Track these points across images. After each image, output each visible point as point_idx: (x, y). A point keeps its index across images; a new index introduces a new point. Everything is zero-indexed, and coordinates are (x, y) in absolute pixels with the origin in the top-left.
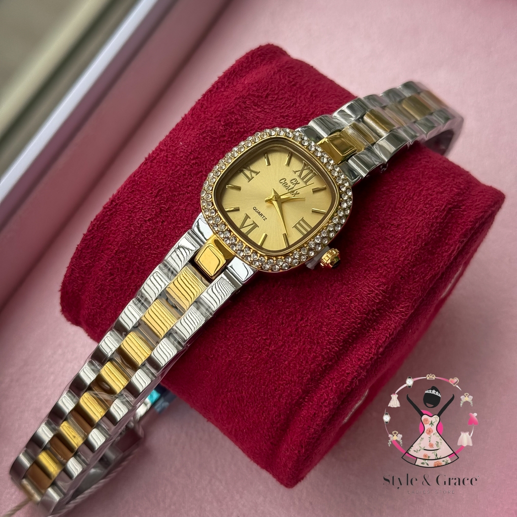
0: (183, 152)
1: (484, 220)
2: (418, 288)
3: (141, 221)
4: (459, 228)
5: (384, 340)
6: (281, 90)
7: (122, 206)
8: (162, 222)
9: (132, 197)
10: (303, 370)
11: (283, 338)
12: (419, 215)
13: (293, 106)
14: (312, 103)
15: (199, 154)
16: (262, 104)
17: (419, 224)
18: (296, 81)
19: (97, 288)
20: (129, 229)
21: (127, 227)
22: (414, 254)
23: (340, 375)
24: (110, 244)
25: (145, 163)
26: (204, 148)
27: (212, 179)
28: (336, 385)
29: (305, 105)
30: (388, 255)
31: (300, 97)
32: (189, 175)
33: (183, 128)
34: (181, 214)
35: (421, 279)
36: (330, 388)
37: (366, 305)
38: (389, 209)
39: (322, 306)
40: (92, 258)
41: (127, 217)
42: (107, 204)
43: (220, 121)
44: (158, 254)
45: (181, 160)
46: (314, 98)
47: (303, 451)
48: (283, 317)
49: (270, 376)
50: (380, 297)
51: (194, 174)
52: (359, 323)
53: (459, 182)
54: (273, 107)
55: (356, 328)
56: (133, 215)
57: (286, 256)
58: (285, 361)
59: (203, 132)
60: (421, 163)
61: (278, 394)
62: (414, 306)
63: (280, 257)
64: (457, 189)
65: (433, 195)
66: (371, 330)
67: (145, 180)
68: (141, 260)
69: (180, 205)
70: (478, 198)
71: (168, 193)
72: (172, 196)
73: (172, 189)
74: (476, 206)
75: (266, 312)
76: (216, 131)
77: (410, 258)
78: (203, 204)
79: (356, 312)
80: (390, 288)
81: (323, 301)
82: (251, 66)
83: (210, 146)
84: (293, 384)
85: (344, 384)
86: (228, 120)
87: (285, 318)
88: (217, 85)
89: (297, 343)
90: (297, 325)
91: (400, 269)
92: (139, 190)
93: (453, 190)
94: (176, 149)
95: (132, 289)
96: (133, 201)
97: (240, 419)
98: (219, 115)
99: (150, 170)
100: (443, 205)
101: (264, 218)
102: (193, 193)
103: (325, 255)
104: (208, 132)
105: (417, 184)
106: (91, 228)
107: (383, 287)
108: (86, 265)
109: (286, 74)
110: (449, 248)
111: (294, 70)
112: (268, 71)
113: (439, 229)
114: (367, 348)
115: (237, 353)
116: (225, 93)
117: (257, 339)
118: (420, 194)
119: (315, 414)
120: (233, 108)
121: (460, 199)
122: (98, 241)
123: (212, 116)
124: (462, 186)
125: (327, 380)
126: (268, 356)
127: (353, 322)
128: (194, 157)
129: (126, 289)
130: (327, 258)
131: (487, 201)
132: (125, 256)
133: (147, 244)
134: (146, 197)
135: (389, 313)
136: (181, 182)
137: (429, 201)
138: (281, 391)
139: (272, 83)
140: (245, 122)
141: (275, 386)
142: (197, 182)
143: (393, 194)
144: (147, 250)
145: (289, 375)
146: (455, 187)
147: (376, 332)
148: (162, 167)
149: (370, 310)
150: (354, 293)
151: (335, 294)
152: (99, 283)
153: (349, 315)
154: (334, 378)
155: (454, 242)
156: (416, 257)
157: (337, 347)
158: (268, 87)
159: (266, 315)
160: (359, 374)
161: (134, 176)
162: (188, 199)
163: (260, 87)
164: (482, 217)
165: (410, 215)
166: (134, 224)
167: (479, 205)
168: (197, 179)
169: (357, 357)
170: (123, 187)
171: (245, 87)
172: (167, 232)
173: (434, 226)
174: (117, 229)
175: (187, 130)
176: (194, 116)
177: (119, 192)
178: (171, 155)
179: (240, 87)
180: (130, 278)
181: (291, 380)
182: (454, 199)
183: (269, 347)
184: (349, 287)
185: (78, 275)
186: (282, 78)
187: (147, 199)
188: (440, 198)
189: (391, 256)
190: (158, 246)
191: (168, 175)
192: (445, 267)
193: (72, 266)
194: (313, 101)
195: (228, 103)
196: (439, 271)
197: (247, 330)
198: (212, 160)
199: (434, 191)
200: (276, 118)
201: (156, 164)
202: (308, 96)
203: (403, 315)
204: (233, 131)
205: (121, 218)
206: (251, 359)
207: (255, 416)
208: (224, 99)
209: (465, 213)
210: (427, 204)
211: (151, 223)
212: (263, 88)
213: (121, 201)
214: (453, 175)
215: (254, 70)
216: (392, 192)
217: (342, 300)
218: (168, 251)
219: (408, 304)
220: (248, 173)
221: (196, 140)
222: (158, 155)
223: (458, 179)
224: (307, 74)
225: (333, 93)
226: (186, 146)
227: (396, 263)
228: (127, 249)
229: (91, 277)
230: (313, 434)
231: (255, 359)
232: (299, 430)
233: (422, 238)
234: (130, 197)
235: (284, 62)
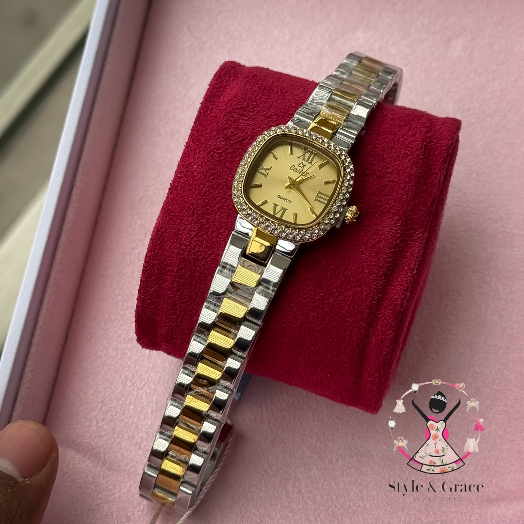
0: (200, 173)
1: (453, 145)
2: (425, 215)
3: (188, 239)
4: (438, 158)
5: (414, 264)
6: (257, 96)
7: (167, 232)
8: (206, 234)
9: (172, 223)
10: (362, 308)
11: (337, 290)
12: (404, 158)
13: (271, 106)
14: (285, 99)
15: (213, 170)
16: (247, 113)
17: (407, 165)
18: (264, 85)
19: (169, 306)
20: (181, 249)
21: (178, 248)
22: (412, 190)
23: (391, 302)
24: (169, 267)
25: (170, 193)
26: (215, 164)
27: (238, 184)
28: (391, 311)
29: (280, 102)
30: (393, 197)
31: (274, 97)
32: (212, 189)
33: (190, 154)
34: (218, 222)
35: (424, 207)
36: (387, 315)
37: (391, 241)
38: (379, 161)
39: (357, 254)
40: (157, 283)
41: (175, 240)
45: (201, 180)
46: (285, 94)
47: (383, 371)
49: (337, 323)
50: (399, 232)
51: (216, 187)
52: (391, 257)
53: (424, 122)
54: (257, 113)
55: (390, 262)
56: (180, 237)
57: (319, 224)
58: (344, 307)
59: (210, 151)
60: (388, 117)
61: (348, 335)
62: (427, 230)
63: (314, 227)
64: (424, 128)
65: (409, 139)
66: (402, 259)
67: (178, 206)
68: (200, 269)
69: (215, 215)
70: (443, 130)
71: (202, 209)
72: (206, 210)
73: (204, 205)
74: (444, 136)
75: (316, 274)
76: (219, 147)
77: (410, 194)
78: (238, 207)
80: (404, 222)
81: (357, 250)
82: (223, 85)
83: (219, 161)
84: (357, 322)
85: (396, 308)
86: (225, 135)
87: (332, 274)
88: (203, 110)
89: (349, 290)
90: (344, 275)
91: (406, 204)
92: (176, 216)
93: (421, 130)
94: (193, 173)
95: (200, 296)
96: (175, 226)
97: (323, 368)
98: (216, 134)
99: (178, 197)
100: (419, 144)
101: (289, 201)
102: (221, 203)
103: (347, 214)
104: (213, 151)
105: (393, 134)
106: (147, 260)
107: (398, 223)
108: (154, 291)
109: (254, 82)
110: (437, 176)
111: (258, 76)
112: (239, 84)
113: (424, 164)
114: (404, 274)
115: (305, 315)
116: (212, 114)
117: (316, 298)
118: (399, 142)
119: (382, 339)
120: (225, 124)
121: (430, 135)
122: (158, 268)
123: (210, 136)
124: (427, 125)
125: (382, 309)
126: (329, 308)
127: (386, 258)
128: (210, 173)
129: (195, 298)
130: (349, 215)
131: (450, 130)
132: (186, 271)
133: (200, 255)
134: (185, 218)
135: (410, 241)
136: (208, 197)
137: (407, 145)
138: (350, 331)
139: (247, 94)
140: (240, 132)
141: (343, 330)
143: (378, 149)
144: (202, 260)
145: (352, 316)
146: (422, 127)
147: (406, 260)
148: (187, 191)
149: (395, 244)
150: (379, 235)
151: (364, 241)
152: (170, 301)
153: (381, 253)
154: (387, 306)
155: (438, 170)
156: (415, 192)
157: (381, 281)
158: (245, 97)
159: (317, 277)
160: (406, 296)
161: (166, 206)
162: (219, 208)
163: (239, 100)
164: (452, 143)
165: (397, 160)
166: (184, 243)
167: (445, 135)
169: (399, 284)
170: (161, 217)
171: (227, 104)
172: (213, 240)
173: (419, 163)
174: (171, 253)
175: (194, 155)
176: (195, 142)
178: (190, 178)
179: (222, 106)
180: (195, 288)
181: (355, 320)
182: (425, 137)
183: (328, 300)
184: (373, 233)
185: (149, 302)
186: (252, 86)
187: (186, 220)
188: (415, 140)
189: (395, 198)
190: (209, 254)
191: (196, 195)
192: (439, 192)
194: (285, 96)
195: (219, 122)
196: (436, 197)
197: (306, 294)
199: (408, 136)
200: (262, 120)
201: (181, 190)
203: (421, 240)
204: (233, 142)
205: (171, 243)
206: (317, 315)
207: (335, 359)
208: (213, 119)
209: (438, 145)
210: (407, 147)
211: (197, 238)
212: (242, 100)
213: (164, 229)
214: (416, 118)
215: (227, 87)
216: (376, 148)
217: (372, 244)
218: (220, 255)
219: (422, 230)
220: (263, 171)
221: (206, 160)
222: (179, 182)
223: (421, 120)
224: (268, 76)
225: (297, 85)
226: (200, 168)
227: (401, 201)
228: (185, 265)
229: (161, 299)
230: (386, 355)
231: (320, 314)
232: (373, 357)
233: (414, 175)
234: (170, 224)
235: (246, 73)
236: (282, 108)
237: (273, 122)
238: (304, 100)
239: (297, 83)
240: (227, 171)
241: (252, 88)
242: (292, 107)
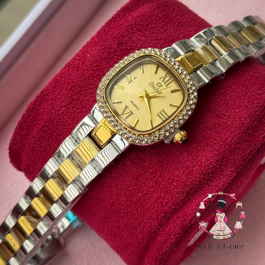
0: (89, 61)
2: (240, 159)
6: (158, 21)
7: (48, 96)
8: (73, 108)
9: (54, 90)
10: (159, 211)
11: (147, 189)
12: (244, 109)
13: (164, 32)
14: (178, 30)
15: (99, 63)
16: (143, 31)
17: (243, 115)
18: (168, 15)
19: (30, 149)
20: (51, 112)
21: (50, 110)
22: (239, 136)
23: (184, 215)
24: (39, 121)
26: (103, 59)
27: (105, 80)
28: (180, 222)
29: (173, 32)
30: (221, 136)
31: (170, 26)
32: (92, 77)
33: (91, 45)
34: (85, 103)
35: (242, 153)
36: (177, 223)
37: (203, 169)
38: (224, 104)
39: (174, 168)
40: (28, 129)
41: (50, 104)
43: (115, 41)
44: (69, 129)
45: (88, 67)
46: (180, 27)
47: (158, 263)
48: (148, 174)
49: (138, 213)
50: (213, 164)
51: (95, 76)
52: (198, 181)
54: (151, 33)
55: (196, 184)
56: (55, 102)
58: (148, 204)
59: (103, 49)
60: (249, 73)
61: (142, 225)
62: (237, 171)
63: (146, 135)
65: (255, 96)
66: (207, 186)
67: (64, 79)
68: (58, 132)
69: (85, 97)
71: (78, 89)
72: (80, 91)
73: (81, 86)
75: (137, 171)
76: (112, 48)
77: (235, 138)
78: (98, 98)
79: (196, 174)
80: (220, 158)
81: (175, 165)
82: (139, 4)
83: (107, 58)
84: (152, 219)
85: (185, 221)
86: (120, 41)
87: (149, 175)
88: (116, 16)
89: (156, 192)
90: (157, 180)
91: (229, 145)
92: (59, 86)
94: (85, 59)
95: (52, 151)
96: (55, 93)
97: (119, 240)
98: (115, 37)
99: (67, 73)
100: (261, 103)
101: (138, 108)
104: (106, 49)
105: (245, 88)
106: (27, 110)
107: (216, 158)
108: (24, 134)
109: (162, 10)
111: (168, 7)
112: (150, 7)
113: (257, 119)
115: (117, 197)
116: (120, 22)
117: (130, 188)
118: (246, 94)
119: (166, 240)
120: (124, 33)
122: (32, 119)
123: (110, 38)
125: (175, 218)
126: (137, 200)
127: (194, 180)
128: (96, 65)
129: (48, 151)
130: (178, 137)
132: (48, 129)
133: (62, 122)
134: (64, 90)
135: (219, 175)
136: (86, 81)
137: (252, 100)
138: (145, 223)
139: (151, 16)
140: (131, 43)
141: (141, 220)
142: (97, 82)
143: (227, 95)
144: (62, 126)
145: (150, 213)
147: (210, 188)
149: (206, 173)
150: (196, 161)
151: (183, 161)
152: (31, 146)
153: (192, 176)
154: (180, 217)
156: (240, 138)
157: (182, 196)
158: (149, 19)
161: (57, 76)
162: (90, 93)
163: (143, 19)
165: (238, 109)
166: (55, 108)
168: (97, 80)
169: (196, 204)
170: (50, 83)
171: (134, 19)
172: (75, 115)
173: (254, 117)
174: (44, 111)
175: (93, 47)
176: (99, 37)
177: (46, 86)
178: (81, 63)
179: (130, 18)
180: (51, 144)
181: (151, 217)
183: (138, 194)
184: (193, 157)
185: (19, 140)
186: (159, 12)
187: (64, 92)
188: (260, 98)
189: (222, 137)
190: (69, 124)
191: (79, 77)
192: (260, 146)
193: (16, 133)
194: (179, 29)
195: (121, 29)
196: (256, 148)
197: (124, 182)
198: (108, 68)
199: (256, 93)
200: (152, 40)
201: (72, 69)
202: (176, 26)
203: (229, 177)
204: (123, 48)
205: (47, 104)
206: (126, 201)
207: (128, 238)
208: (119, 26)
210: (250, 102)
211: (65, 108)
212: (145, 19)
213: (47, 93)
215: (141, 7)
216: (226, 93)
217: (188, 165)
218: (75, 127)
219: (233, 169)
220: (129, 78)
221: (98, 54)
222: (73, 63)
224: (177, 10)
225: (193, 24)
226: (92, 58)
227: (226, 141)
228: (50, 125)
229: (27, 142)
230: (164, 253)
231: (129, 201)
232: (156, 250)
233: (245, 125)
234: (53, 90)
235: (162, 2)
236: (172, 37)
237: (159, 45)
241: (158, 14)
242: (180, 38)
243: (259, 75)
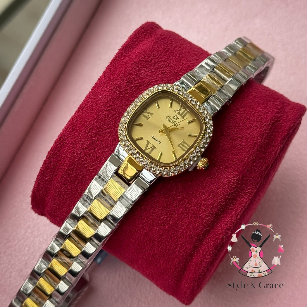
0: (102, 102)
1: (294, 127)
2: (258, 176)
3: (80, 149)
4: (280, 135)
5: (240, 210)
6: (160, 55)
7: (67, 140)
8: (94, 149)
9: (73, 134)
10: (192, 234)
11: (178, 216)
12: (254, 129)
13: (168, 65)
14: (180, 62)
15: (113, 103)
16: (149, 66)
17: (255, 135)
18: (168, 48)
19: (56, 193)
20: (73, 155)
21: (72, 154)
22: (254, 155)
23: (215, 235)
24: (62, 166)
25: (78, 111)
26: (115, 99)
27: (125, 120)
28: (213, 242)
29: (176, 64)
30: (238, 157)
31: (172, 58)
32: (108, 117)
33: (100, 86)
34: (105, 143)
35: (259, 170)
36: (210, 244)
37: (227, 190)
38: (235, 127)
39: (200, 193)
40: (51, 175)
41: (71, 148)
42: (57, 140)
43: (123, 80)
44: (93, 170)
45: (102, 108)
46: (181, 58)
47: (196, 283)
48: (177, 202)
49: (172, 240)
50: (235, 184)
51: (111, 116)
52: (224, 202)
53: (277, 104)
54: (156, 68)
55: (222, 205)
56: (75, 146)
57: (176, 166)
58: (180, 230)
59: (114, 88)
60: (252, 95)
61: (177, 250)
62: (256, 187)
63: (172, 167)
64: (276, 109)
65: (262, 115)
66: (232, 205)
67: (80, 123)
68: (83, 174)
69: (104, 137)
70: (290, 114)
71: (96, 130)
72: (98, 132)
73: (98, 127)
74: (289, 119)
75: (165, 200)
76: (121, 87)
77: (251, 157)
78: (120, 137)
79: (221, 195)
80: (241, 178)
81: (200, 190)
82: (139, 40)
83: (119, 97)
84: (186, 243)
85: (218, 241)
86: (128, 79)
87: (177, 203)
88: (118, 55)
89: (186, 218)
90: (185, 207)
91: (246, 165)
92: (77, 129)
93: (274, 111)
94: (97, 101)
95: (79, 193)
96: (74, 137)
97: (155, 267)
98: (123, 76)
99: (82, 116)
100: (268, 121)
101: (159, 142)
102: (111, 129)
103: (199, 163)
104: (116, 88)
105: (252, 109)
106: (48, 156)
107: (236, 178)
108: (48, 180)
109: (162, 44)
110: (275, 149)
111: (166, 40)
112: (150, 43)
113: (268, 137)
114: (230, 217)
115: (150, 227)
116: (124, 60)
117: (161, 217)
118: (254, 116)
119: (202, 260)
120: (131, 71)
121: (279, 116)
122: (54, 164)
124: (279, 107)
125: (207, 239)
126: (169, 228)
127: (220, 202)
128: (110, 105)
129: (75, 193)
130: (200, 165)
131: (296, 115)
132: (73, 172)
133: (86, 164)
134: (82, 133)
135: (242, 193)
136: (103, 122)
137: (260, 120)
138: (179, 248)
139: (153, 51)
140: (139, 79)
141: (175, 246)
142: (113, 121)
143: (237, 118)
144: (87, 167)
145: (183, 238)
146: (275, 109)
147: (235, 206)
148: (90, 113)
149: (229, 193)
150: (219, 183)
151: (207, 185)
152: (57, 190)
153: (217, 197)
154: (211, 237)
155: (277, 144)
156: (255, 156)
157: (212, 218)
158: (151, 54)
159: (166, 202)
160: (227, 234)
161: (72, 120)
162: (109, 132)
163: (146, 54)
164: (293, 126)
165: (249, 130)
166: (76, 152)
167: (290, 118)
168: (113, 119)
169: (225, 223)
171: (137, 56)
172: (98, 155)
173: (264, 136)
174: (66, 156)
175: (103, 87)
176: (106, 78)
179: (133, 56)
180: (77, 186)
181: (185, 241)
182: (275, 117)
183: (170, 222)
184: (215, 180)
185: (42, 186)
186: (159, 47)
187: (83, 135)
188: (266, 117)
189: (239, 158)
190: (93, 164)
191: (95, 118)
192: (273, 161)
193: (38, 180)
194: (181, 60)
195: (127, 68)
196: (270, 164)
197: (155, 213)
198: (121, 106)
199: (262, 113)
200: (159, 75)
201: (86, 111)
203: (250, 194)
204: (133, 86)
205: (67, 148)
206: (159, 230)
207: (164, 264)
208: (124, 64)
209: (283, 125)
210: (259, 121)
211: (87, 151)
212: (148, 55)
213: (66, 137)
214: (273, 100)
215: (141, 43)
216: (236, 116)
217: (212, 188)
218: (100, 167)
219: (253, 186)
220: (146, 114)
221: (110, 94)
222: (86, 105)
223: (276, 102)
224: (174, 41)
225: (193, 53)
226: (104, 98)
227: (243, 162)
228: (74, 168)
229: (52, 187)
230: (201, 273)
231: (162, 230)
232: (192, 271)
233: (258, 144)
234: (71, 134)
235: (159, 35)
236: (176, 69)
237: (166, 78)
238: (193, 66)
239: (194, 51)
240: (122, 106)
241: (159, 48)
242: (184, 69)
243: (261, 95)
